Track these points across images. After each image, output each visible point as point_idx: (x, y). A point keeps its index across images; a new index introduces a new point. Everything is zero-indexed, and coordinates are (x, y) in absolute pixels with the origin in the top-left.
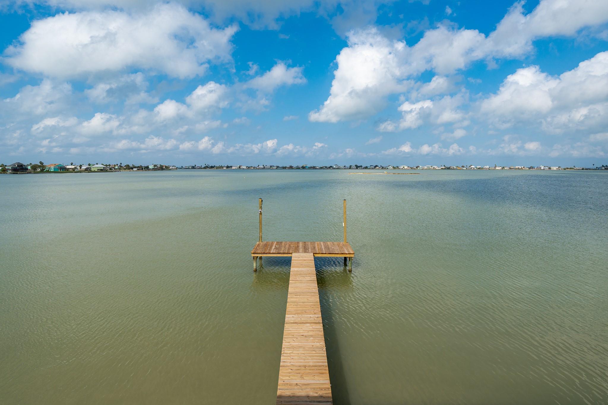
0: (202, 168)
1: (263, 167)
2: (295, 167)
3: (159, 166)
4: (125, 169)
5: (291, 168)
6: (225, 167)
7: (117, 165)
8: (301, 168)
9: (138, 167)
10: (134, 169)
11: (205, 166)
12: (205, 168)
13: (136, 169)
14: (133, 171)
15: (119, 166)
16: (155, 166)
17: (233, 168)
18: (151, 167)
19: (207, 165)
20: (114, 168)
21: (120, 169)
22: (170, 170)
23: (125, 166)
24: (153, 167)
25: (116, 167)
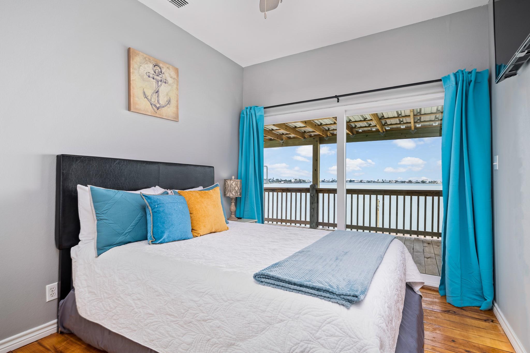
0: (329, 182)
1: (382, 181)
2: (414, 182)
3: (298, 180)
4: (276, 182)
5: (410, 182)
6: (349, 181)
7: (271, 179)
8: (421, 182)
9: (284, 181)
10: (282, 182)
11: (332, 180)
12: (332, 182)
13: (283, 182)
14: (281, 183)
15: (272, 179)
16: (296, 180)
17: (355, 182)
18: (293, 181)
19: (333, 179)
20: (269, 181)
21: (273, 182)
22: (306, 183)
23: (276, 180)
24: (294, 181)
25: (271, 181)
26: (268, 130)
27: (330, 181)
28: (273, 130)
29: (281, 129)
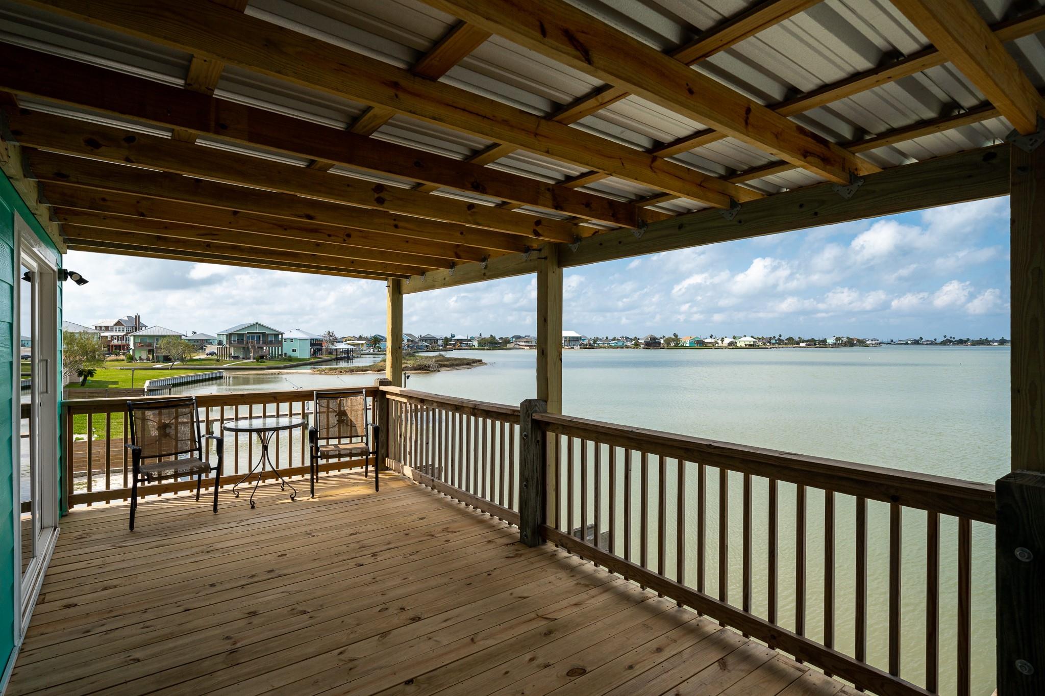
0: (936, 344)
3: (845, 339)
4: (786, 344)
6: (996, 341)
7: (774, 337)
9: (808, 341)
10: (802, 345)
11: (945, 339)
12: (944, 343)
13: (804, 344)
14: (800, 347)
15: (776, 338)
16: (838, 339)
18: (830, 341)
19: (948, 337)
20: (770, 343)
21: (779, 344)
22: (867, 346)
23: (786, 340)
24: (834, 341)
25: (773, 341)
26: (552, 182)
27: (937, 341)
28: (569, 178)
29: (596, 170)
